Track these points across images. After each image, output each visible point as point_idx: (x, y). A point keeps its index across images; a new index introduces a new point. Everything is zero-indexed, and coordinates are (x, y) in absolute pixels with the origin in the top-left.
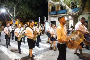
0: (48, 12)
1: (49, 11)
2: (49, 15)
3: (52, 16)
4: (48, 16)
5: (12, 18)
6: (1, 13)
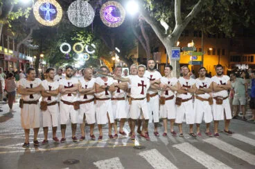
5: (164, 36)
6: (123, 17)
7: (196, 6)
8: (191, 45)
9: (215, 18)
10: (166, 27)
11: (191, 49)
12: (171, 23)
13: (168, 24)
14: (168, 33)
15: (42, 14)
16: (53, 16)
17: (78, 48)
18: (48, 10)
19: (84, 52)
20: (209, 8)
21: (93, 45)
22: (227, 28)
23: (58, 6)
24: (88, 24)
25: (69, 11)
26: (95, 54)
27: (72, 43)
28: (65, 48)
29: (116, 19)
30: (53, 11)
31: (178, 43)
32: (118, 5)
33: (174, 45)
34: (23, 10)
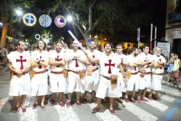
0: (167, 15)
1: (170, 12)
2: (169, 23)
3: (177, 24)
4: (167, 26)
5: (84, 32)
6: (65, 23)
7: (98, 20)
8: (96, 37)
9: (107, 25)
10: (85, 28)
11: (96, 39)
12: (87, 27)
13: (86, 27)
14: (86, 31)
15: (27, 21)
16: (32, 22)
17: (44, 37)
18: (30, 19)
19: (47, 38)
20: (104, 21)
21: (51, 36)
22: (111, 31)
23: (34, 17)
24: (49, 25)
25: (40, 19)
26: (52, 40)
27: (41, 34)
28: (38, 37)
29: (61, 24)
30: (32, 19)
31: (90, 36)
32: (63, 17)
33: (89, 37)
34: (18, 19)
